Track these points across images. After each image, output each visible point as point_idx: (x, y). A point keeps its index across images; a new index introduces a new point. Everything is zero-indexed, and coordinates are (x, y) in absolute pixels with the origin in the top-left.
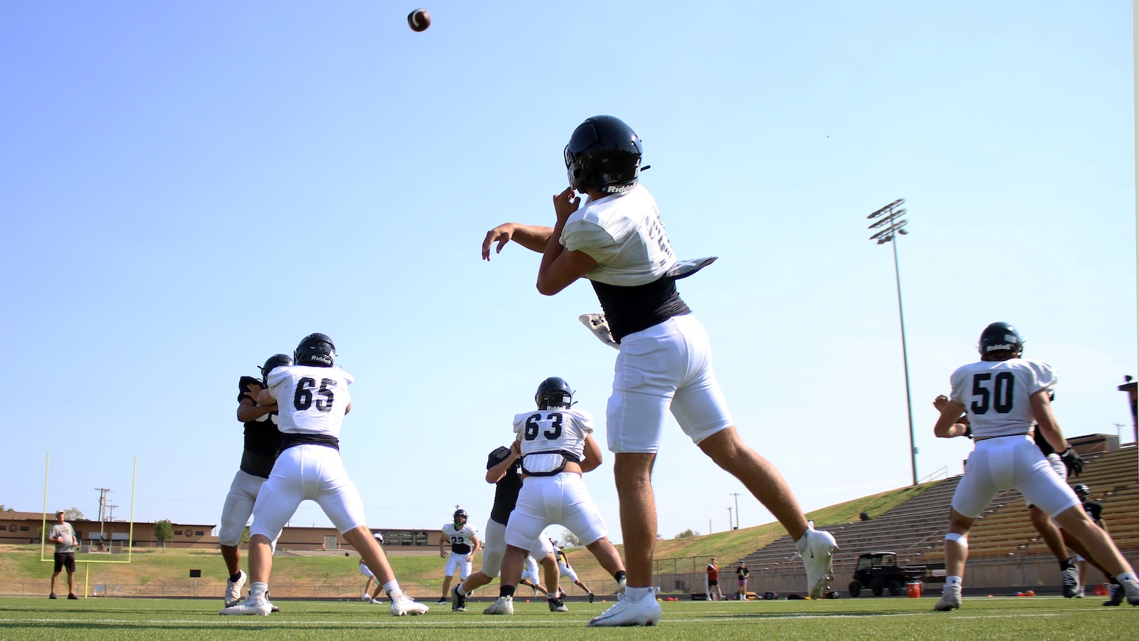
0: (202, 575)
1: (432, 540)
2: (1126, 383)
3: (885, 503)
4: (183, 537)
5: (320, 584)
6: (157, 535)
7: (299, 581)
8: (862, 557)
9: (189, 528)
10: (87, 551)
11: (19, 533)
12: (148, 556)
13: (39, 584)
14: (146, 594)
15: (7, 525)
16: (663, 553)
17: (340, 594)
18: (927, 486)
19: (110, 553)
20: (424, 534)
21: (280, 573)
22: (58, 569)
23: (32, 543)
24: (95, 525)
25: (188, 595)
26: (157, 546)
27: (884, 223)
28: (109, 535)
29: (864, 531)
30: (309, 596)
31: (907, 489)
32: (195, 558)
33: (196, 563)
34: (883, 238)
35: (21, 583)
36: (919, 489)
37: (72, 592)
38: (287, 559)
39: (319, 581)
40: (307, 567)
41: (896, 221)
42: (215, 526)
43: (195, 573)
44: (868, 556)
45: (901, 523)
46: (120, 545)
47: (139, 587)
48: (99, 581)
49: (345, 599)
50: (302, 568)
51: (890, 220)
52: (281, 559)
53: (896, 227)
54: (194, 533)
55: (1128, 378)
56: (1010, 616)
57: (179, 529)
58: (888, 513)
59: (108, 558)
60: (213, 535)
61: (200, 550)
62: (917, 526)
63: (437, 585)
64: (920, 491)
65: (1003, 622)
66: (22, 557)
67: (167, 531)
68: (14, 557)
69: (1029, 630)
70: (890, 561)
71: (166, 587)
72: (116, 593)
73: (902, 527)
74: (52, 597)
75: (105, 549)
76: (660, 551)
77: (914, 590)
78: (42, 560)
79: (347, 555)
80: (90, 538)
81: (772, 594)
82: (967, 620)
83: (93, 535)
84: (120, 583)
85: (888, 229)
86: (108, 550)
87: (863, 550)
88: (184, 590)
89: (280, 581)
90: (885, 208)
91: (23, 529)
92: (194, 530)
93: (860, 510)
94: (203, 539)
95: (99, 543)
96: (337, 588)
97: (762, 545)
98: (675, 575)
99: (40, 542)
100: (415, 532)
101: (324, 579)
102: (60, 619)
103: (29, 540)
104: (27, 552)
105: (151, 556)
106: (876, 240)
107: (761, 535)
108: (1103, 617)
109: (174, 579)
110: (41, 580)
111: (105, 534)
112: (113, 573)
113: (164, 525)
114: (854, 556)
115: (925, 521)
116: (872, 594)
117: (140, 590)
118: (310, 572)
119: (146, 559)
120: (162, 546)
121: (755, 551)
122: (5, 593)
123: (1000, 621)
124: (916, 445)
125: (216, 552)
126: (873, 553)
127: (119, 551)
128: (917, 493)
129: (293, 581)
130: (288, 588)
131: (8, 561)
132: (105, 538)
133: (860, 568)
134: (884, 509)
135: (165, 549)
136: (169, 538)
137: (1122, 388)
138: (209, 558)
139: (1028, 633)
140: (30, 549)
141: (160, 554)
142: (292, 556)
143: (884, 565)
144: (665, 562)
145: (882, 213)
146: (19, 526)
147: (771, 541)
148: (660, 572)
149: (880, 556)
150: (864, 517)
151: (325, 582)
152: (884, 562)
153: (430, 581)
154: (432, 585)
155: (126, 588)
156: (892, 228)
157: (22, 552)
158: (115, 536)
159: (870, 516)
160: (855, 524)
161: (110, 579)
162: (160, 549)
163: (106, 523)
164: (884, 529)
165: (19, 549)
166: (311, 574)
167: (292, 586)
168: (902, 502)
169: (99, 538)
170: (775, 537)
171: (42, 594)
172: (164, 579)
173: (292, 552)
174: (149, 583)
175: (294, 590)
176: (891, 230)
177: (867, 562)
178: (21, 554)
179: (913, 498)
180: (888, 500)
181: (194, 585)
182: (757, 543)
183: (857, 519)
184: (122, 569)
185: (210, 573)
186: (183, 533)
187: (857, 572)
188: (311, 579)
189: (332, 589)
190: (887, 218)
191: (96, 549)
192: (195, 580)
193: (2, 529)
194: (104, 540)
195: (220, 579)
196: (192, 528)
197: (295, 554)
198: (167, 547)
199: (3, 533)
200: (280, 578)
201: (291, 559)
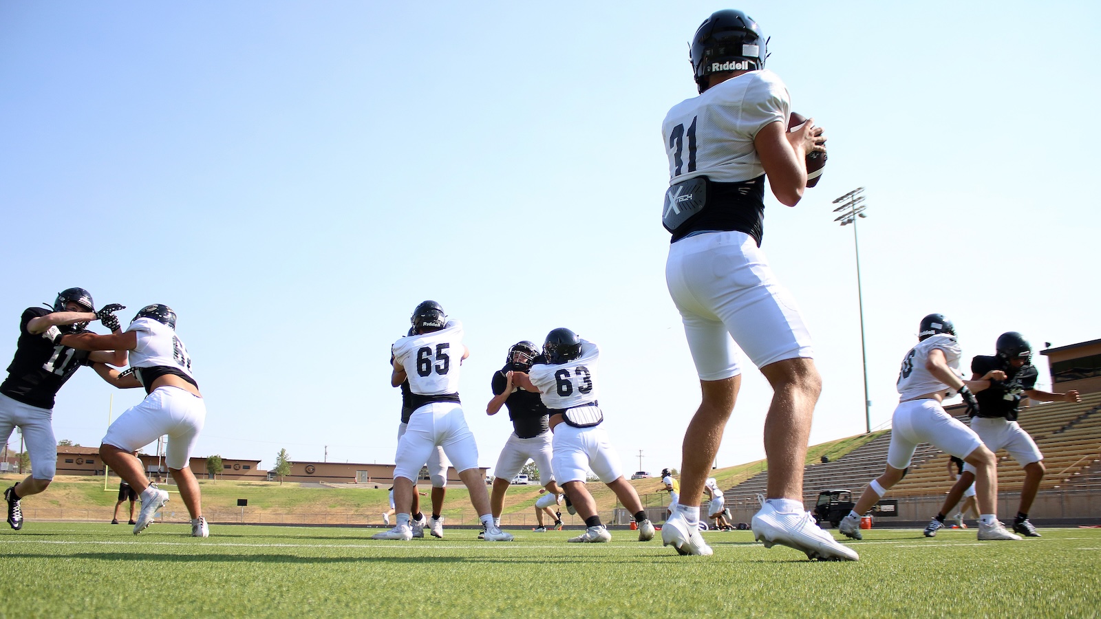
0: (248, 504)
2: (1046, 349)
3: (842, 448)
4: (231, 471)
5: (352, 512)
6: (209, 468)
7: (334, 510)
8: (822, 494)
9: (237, 463)
11: (85, 466)
13: (102, 511)
15: (75, 459)
16: (651, 488)
17: (370, 521)
18: (878, 434)
19: (166, 484)
21: (318, 503)
22: (122, 498)
23: (96, 474)
24: (154, 459)
25: (236, 522)
26: (209, 478)
27: (846, 207)
29: (824, 472)
30: (343, 523)
31: (861, 437)
32: (242, 489)
33: (242, 493)
34: (846, 221)
35: (86, 510)
36: (871, 436)
37: (133, 519)
38: (323, 490)
39: (352, 510)
40: (342, 498)
41: (856, 207)
42: (260, 461)
43: (242, 503)
44: (828, 493)
45: (856, 465)
49: (374, 526)
50: (336, 498)
51: (851, 205)
52: (318, 490)
53: (856, 211)
54: (242, 467)
55: (1048, 345)
56: (946, 545)
57: (228, 464)
58: (845, 457)
60: (258, 469)
61: (247, 482)
62: (869, 468)
63: (454, 514)
64: (873, 438)
65: (940, 550)
66: (87, 487)
67: (217, 465)
68: (80, 487)
69: (961, 557)
70: (846, 497)
71: (216, 515)
72: (171, 519)
73: (857, 469)
74: (114, 522)
75: (162, 480)
76: (649, 487)
77: (865, 522)
78: (105, 490)
79: (376, 487)
81: (745, 525)
82: (910, 549)
83: (151, 468)
84: (175, 510)
85: (850, 213)
86: (165, 481)
87: (823, 488)
88: (232, 517)
89: (318, 510)
90: (848, 194)
91: (89, 462)
92: (242, 465)
93: (821, 454)
94: (250, 472)
95: (157, 475)
96: (367, 516)
97: (737, 483)
98: (662, 508)
99: (104, 474)
101: (355, 508)
102: (121, 541)
103: (94, 472)
104: (92, 482)
105: (204, 487)
106: (839, 222)
107: (736, 474)
108: (1021, 546)
109: (224, 507)
110: (104, 508)
111: (163, 467)
113: (215, 460)
114: (815, 493)
115: (876, 464)
116: (830, 526)
118: (343, 502)
120: (213, 478)
121: (731, 488)
122: (71, 519)
123: (937, 550)
124: (869, 399)
125: (261, 484)
126: (831, 491)
128: (869, 440)
129: (328, 510)
130: (324, 516)
131: (75, 490)
132: (162, 471)
133: (820, 503)
134: (842, 453)
135: (216, 481)
137: (1043, 353)
138: (254, 489)
139: (960, 560)
140: (94, 480)
141: (211, 485)
142: (327, 488)
143: (841, 501)
144: (653, 497)
145: (845, 199)
146: (85, 459)
147: (745, 479)
148: (648, 505)
149: (838, 493)
150: (824, 460)
151: (357, 511)
152: (841, 499)
154: (450, 514)
155: (180, 514)
156: (853, 212)
157: (87, 482)
159: (829, 459)
160: (816, 465)
162: (212, 481)
164: (841, 471)
165: (85, 480)
166: (344, 504)
167: (326, 514)
168: (857, 447)
169: (157, 471)
170: (747, 476)
171: (106, 520)
172: (214, 507)
173: (328, 484)
175: (330, 518)
176: (852, 214)
177: (826, 499)
178: (86, 485)
179: (866, 444)
180: (845, 445)
181: (241, 513)
182: (732, 480)
183: (819, 461)
185: (254, 502)
186: (232, 467)
187: (817, 506)
188: (344, 508)
189: (362, 517)
190: (849, 203)
191: (157, 481)
192: (242, 508)
193: (67, 461)
194: (161, 473)
195: (264, 508)
196: (240, 463)
197: (330, 487)
198: (217, 479)
199: (69, 466)
200: (317, 508)
201: (327, 490)
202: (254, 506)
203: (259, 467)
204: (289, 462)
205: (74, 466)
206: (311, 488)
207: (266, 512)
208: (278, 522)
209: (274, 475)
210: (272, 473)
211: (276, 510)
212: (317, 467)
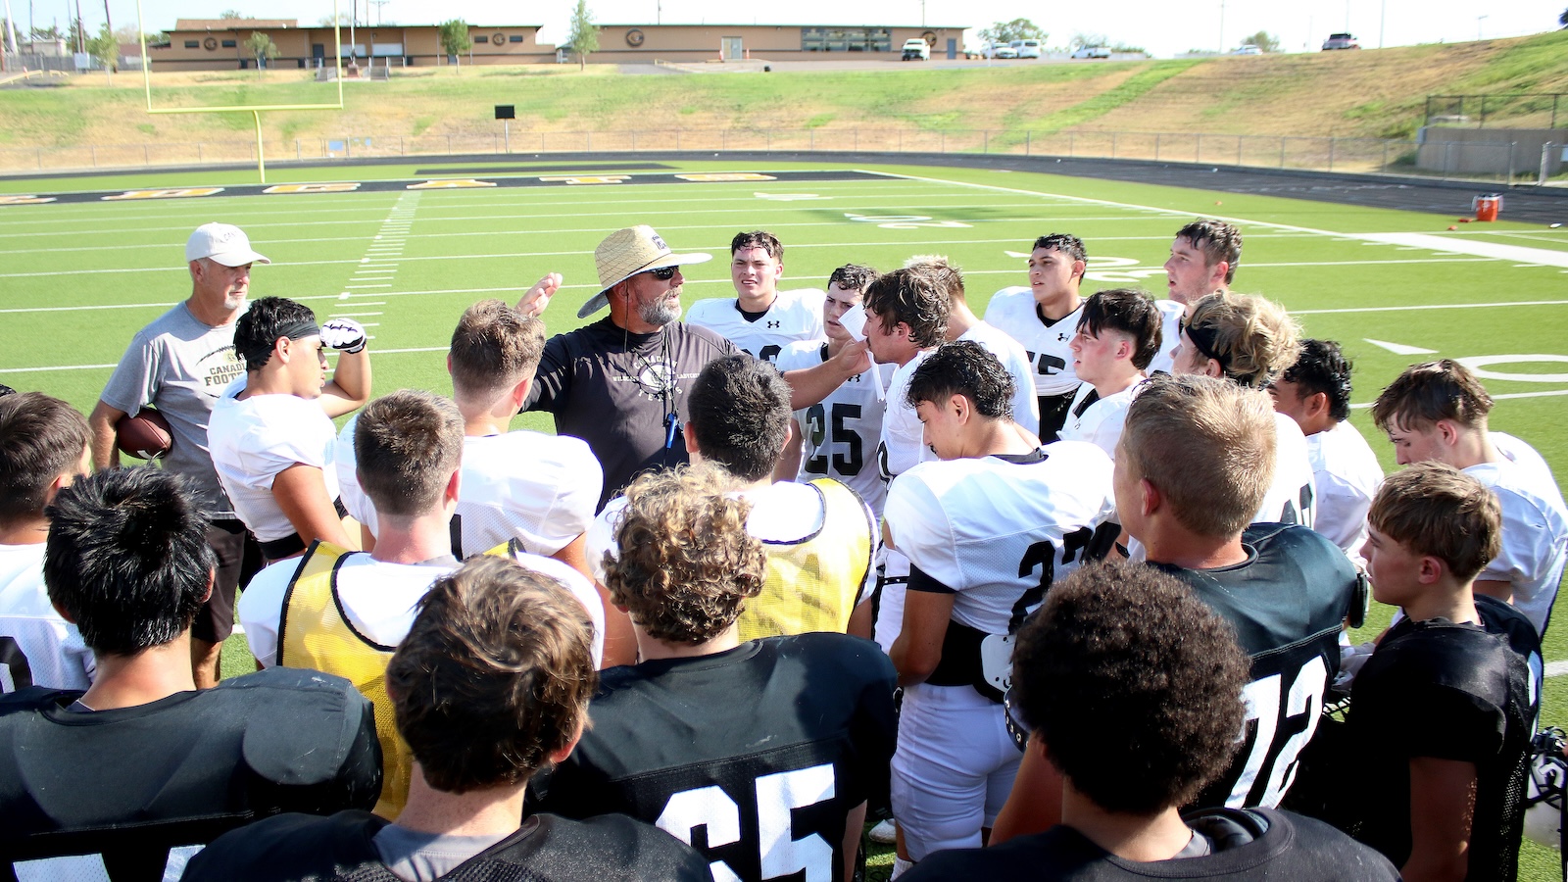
0: (517, 113)
4: (489, 47)
5: (727, 125)
6: (445, 44)
7: (691, 120)
9: (498, 31)
10: (327, 76)
11: (221, 52)
12: (427, 82)
14: (422, 150)
15: (201, 40)
19: (367, 78)
20: (884, 33)
21: (657, 105)
23: (242, 68)
24: (342, 33)
25: (492, 151)
26: (444, 64)
28: (369, 48)
32: (507, 82)
33: (508, 93)
35: (206, 140)
38: (666, 79)
39: (727, 118)
40: (703, 93)
42: (537, 28)
43: (505, 112)
46: (386, 64)
47: (412, 139)
48: (343, 130)
50: (693, 95)
52: (656, 79)
54: (508, 40)
57: (482, 33)
59: (364, 88)
61: (517, 68)
67: (460, 38)
71: (457, 134)
75: (361, 72)
79: (768, 69)
83: (338, 51)
86: (366, 73)
88: (487, 141)
89: (658, 120)
91: (226, 45)
92: (507, 35)
94: (522, 49)
95: (350, 64)
101: (734, 115)
103: (238, 63)
104: (226, 82)
105: (434, 82)
109: (472, 121)
111: (361, 47)
113: (456, 28)
117: (412, 144)
118: (708, 103)
119: (425, 87)
120: (452, 64)
125: (544, 71)
127: (384, 76)
130: (670, 130)
132: (361, 54)
135: (460, 67)
136: (465, 48)
138: (530, 81)
141: (451, 77)
142: (673, 74)
146: (219, 39)
151: (737, 120)
153: (931, 118)
154: (937, 126)
155: (386, 141)
158: (379, 49)
162: (452, 68)
163: (362, 32)
166: (711, 106)
167: (677, 129)
169: (348, 55)
172: (453, 123)
173: (671, 66)
174: (428, 130)
175: (683, 136)
181: (502, 133)
185: (532, 108)
186: (489, 40)
188: (711, 115)
191: (345, 73)
192: (505, 124)
193: (189, 45)
194: (357, 58)
195: (551, 120)
196: (503, 32)
197: (675, 70)
198: (461, 64)
199: (193, 53)
200: (658, 116)
201: (672, 79)
202: (531, 117)
203: (540, 39)
204: (594, 27)
205: (201, 53)
206: (641, 74)
207: (552, 128)
208: (580, 149)
209: (569, 52)
210: (566, 49)
211: (578, 123)
212: (647, 34)
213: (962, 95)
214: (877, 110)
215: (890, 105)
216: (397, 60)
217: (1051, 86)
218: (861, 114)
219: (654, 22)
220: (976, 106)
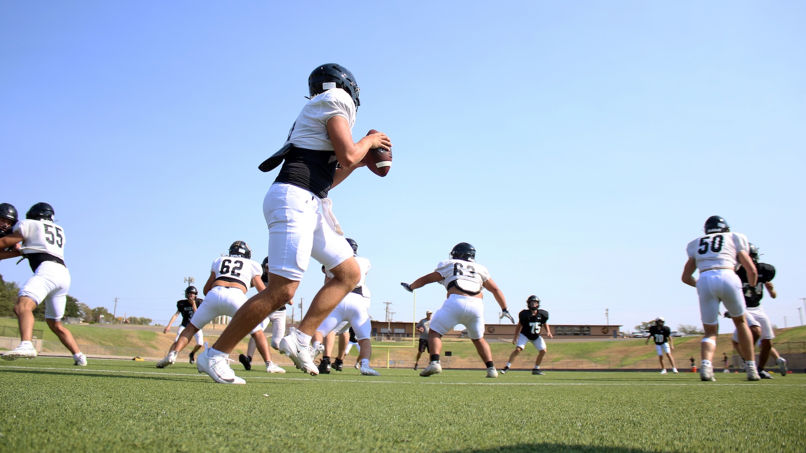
0: (452, 354)
1: (593, 332)
5: (525, 360)
10: (381, 340)
19: (394, 341)
20: (588, 328)
21: (500, 353)
24: (385, 324)
28: (393, 330)
38: (503, 344)
39: (524, 358)
43: (448, 354)
46: (400, 336)
52: (500, 344)
59: (393, 344)
72: (400, 365)
75: (391, 339)
80: (382, 332)
83: (383, 330)
86: (394, 339)
89: (500, 359)
95: (388, 335)
100: (582, 327)
101: (527, 357)
111: (391, 330)
112: (398, 353)
127: (399, 340)
132: (391, 332)
138: (454, 344)
142: (506, 343)
151: (528, 359)
153: (596, 358)
154: (598, 361)
155: (405, 362)
158: (397, 331)
161: (396, 357)
163: (391, 323)
169: (387, 332)
173: (505, 340)
181: (447, 361)
184: (403, 351)
185: (457, 353)
191: (386, 339)
192: (449, 357)
194: (390, 333)
195: (463, 358)
201: (505, 344)
202: (456, 356)
206: (494, 343)
207: (463, 360)
208: (473, 367)
211: (472, 359)
212: (495, 328)
213: (609, 351)
214: (578, 356)
215: (583, 354)
216: (403, 335)
217: (640, 347)
218: (572, 357)
219: (498, 324)
220: (613, 354)
